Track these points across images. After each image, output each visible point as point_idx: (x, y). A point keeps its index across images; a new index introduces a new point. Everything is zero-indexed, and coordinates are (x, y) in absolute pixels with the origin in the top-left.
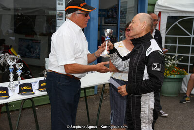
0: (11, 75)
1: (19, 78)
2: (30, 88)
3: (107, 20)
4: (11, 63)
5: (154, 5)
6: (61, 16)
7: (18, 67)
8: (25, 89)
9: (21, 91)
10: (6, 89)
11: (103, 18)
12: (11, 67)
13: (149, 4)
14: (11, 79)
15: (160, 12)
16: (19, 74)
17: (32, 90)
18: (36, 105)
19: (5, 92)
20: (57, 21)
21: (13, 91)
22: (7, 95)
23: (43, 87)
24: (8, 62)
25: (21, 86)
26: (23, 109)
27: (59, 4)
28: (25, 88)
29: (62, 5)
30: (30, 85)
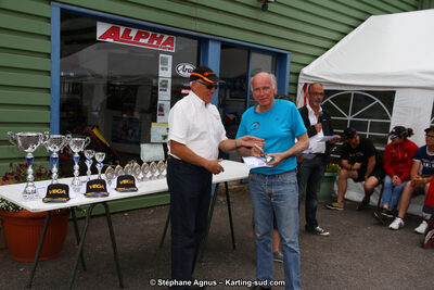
0: (77, 167)
1: (89, 172)
2: (102, 187)
3: (233, 94)
4: (76, 150)
5: (298, 74)
6: (166, 86)
7: (87, 155)
8: (95, 188)
9: (88, 190)
10: (66, 187)
11: (228, 91)
12: (77, 155)
13: (291, 73)
14: (76, 172)
15: (306, 84)
16: (89, 166)
17: (105, 190)
18: (111, 211)
19: (64, 192)
20: (160, 92)
21: (78, 190)
22: (67, 196)
23: (124, 185)
24: (72, 148)
25: (90, 183)
26: (92, 217)
27: (163, 69)
28: (94, 186)
29: (167, 70)
30: (102, 182)
